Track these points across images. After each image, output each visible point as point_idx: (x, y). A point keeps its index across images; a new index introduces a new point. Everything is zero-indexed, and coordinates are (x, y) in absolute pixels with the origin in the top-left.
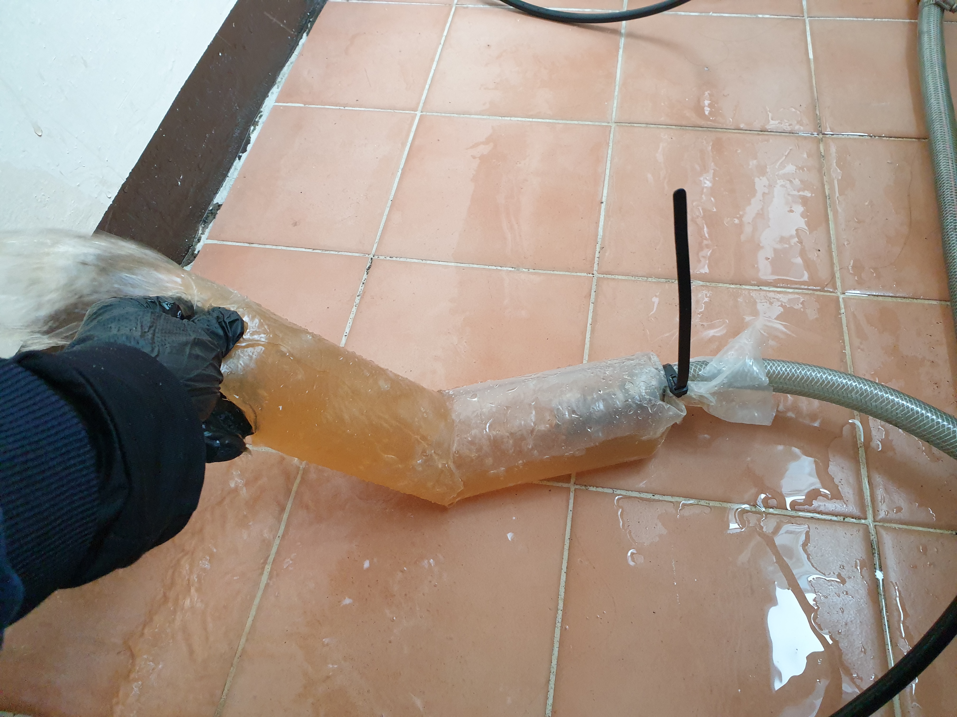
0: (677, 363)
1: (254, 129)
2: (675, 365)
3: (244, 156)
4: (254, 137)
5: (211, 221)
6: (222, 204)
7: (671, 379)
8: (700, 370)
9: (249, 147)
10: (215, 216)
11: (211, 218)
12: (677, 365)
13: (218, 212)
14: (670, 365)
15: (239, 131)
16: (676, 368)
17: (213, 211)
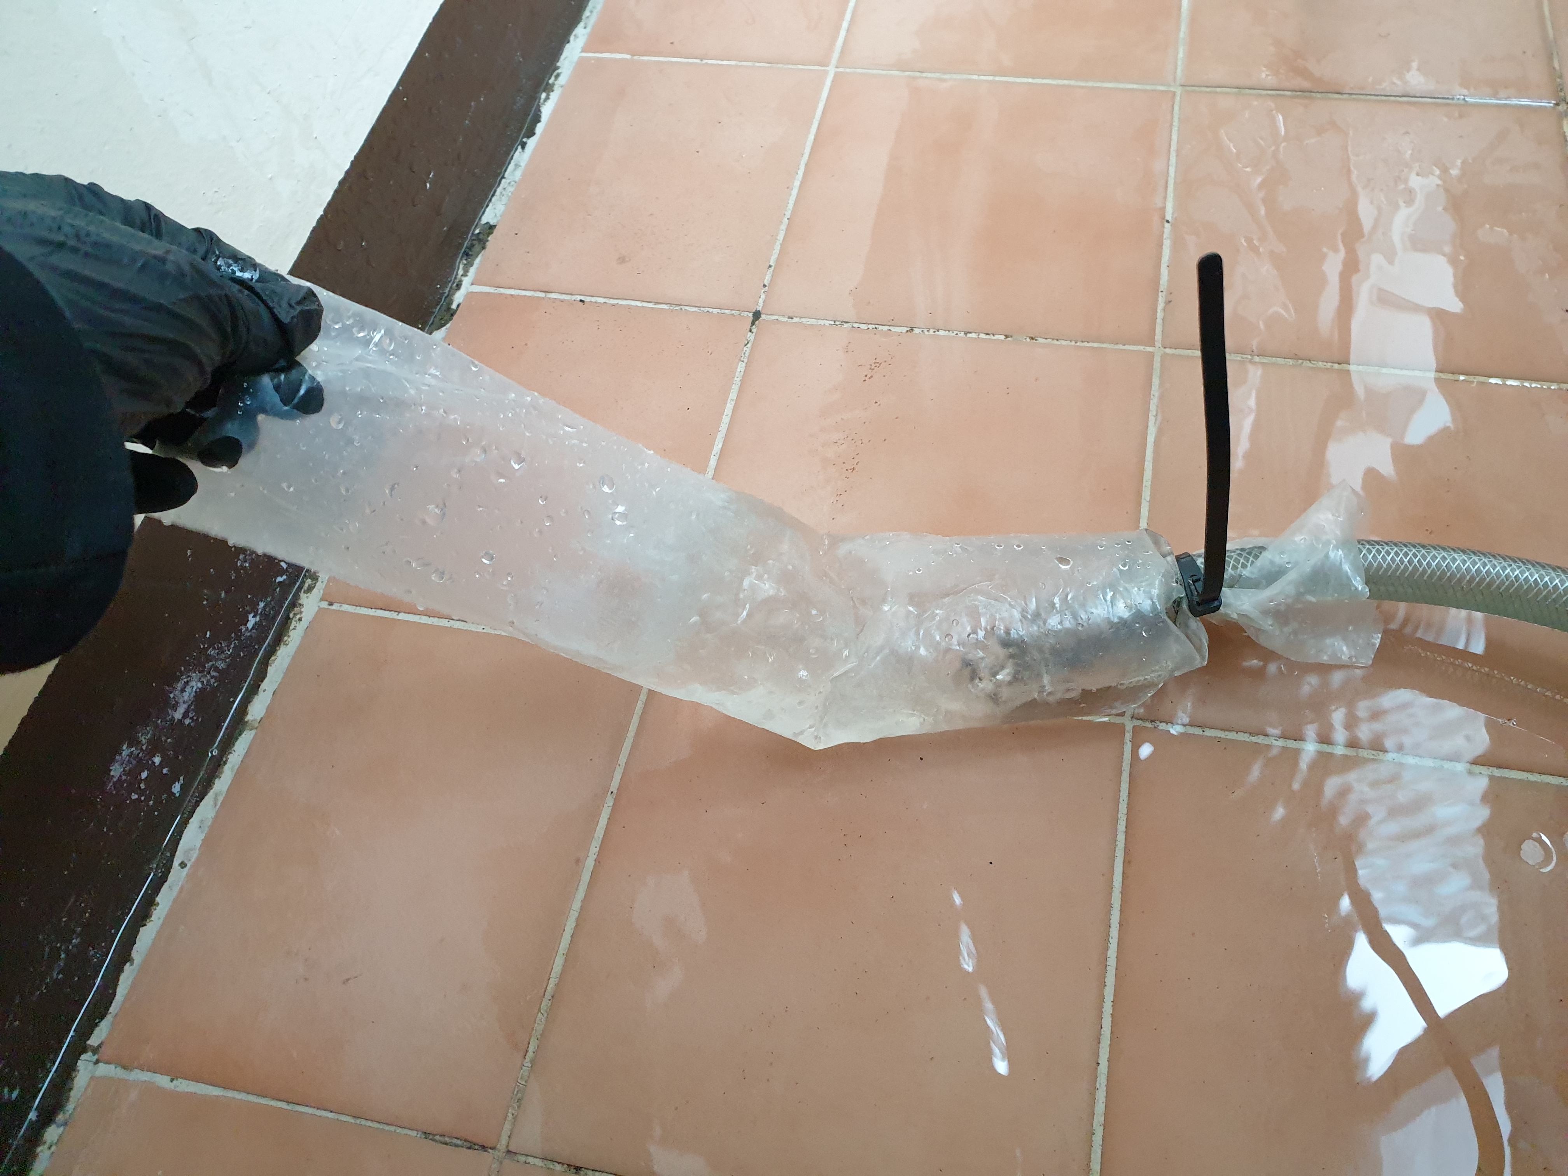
0: (1203, 551)
1: (547, 98)
2: (1199, 556)
3: (532, 143)
4: (547, 110)
5: (478, 255)
6: (495, 224)
7: (1191, 582)
8: (1244, 566)
9: (540, 128)
10: (484, 244)
11: (477, 247)
12: (1203, 556)
13: (489, 238)
14: (1190, 556)
15: (522, 101)
16: (1200, 562)
17: (481, 236)
